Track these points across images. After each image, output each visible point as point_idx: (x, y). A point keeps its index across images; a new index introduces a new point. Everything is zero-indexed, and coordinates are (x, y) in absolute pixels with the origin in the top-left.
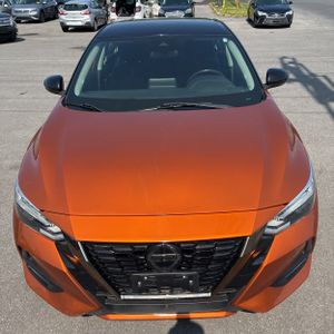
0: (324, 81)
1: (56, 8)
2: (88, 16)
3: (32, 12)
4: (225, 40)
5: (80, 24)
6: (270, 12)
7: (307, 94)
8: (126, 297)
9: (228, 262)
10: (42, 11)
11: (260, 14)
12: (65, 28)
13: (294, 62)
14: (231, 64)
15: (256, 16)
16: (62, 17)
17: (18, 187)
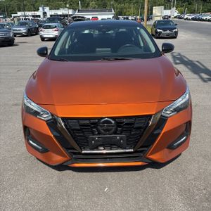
0: (197, 63)
1: (37, 29)
2: (57, 32)
3: (23, 30)
4: (138, 28)
5: (52, 36)
6: (164, 30)
7: (187, 70)
8: (85, 152)
9: (142, 130)
10: (29, 30)
11: (159, 30)
12: (43, 39)
13: (179, 54)
14: (142, 45)
15: (156, 32)
16: (41, 32)
17: (25, 96)
